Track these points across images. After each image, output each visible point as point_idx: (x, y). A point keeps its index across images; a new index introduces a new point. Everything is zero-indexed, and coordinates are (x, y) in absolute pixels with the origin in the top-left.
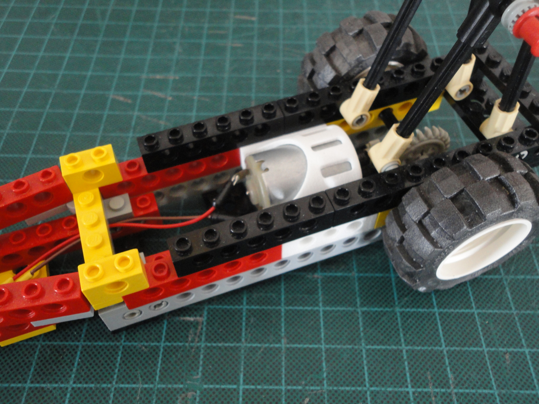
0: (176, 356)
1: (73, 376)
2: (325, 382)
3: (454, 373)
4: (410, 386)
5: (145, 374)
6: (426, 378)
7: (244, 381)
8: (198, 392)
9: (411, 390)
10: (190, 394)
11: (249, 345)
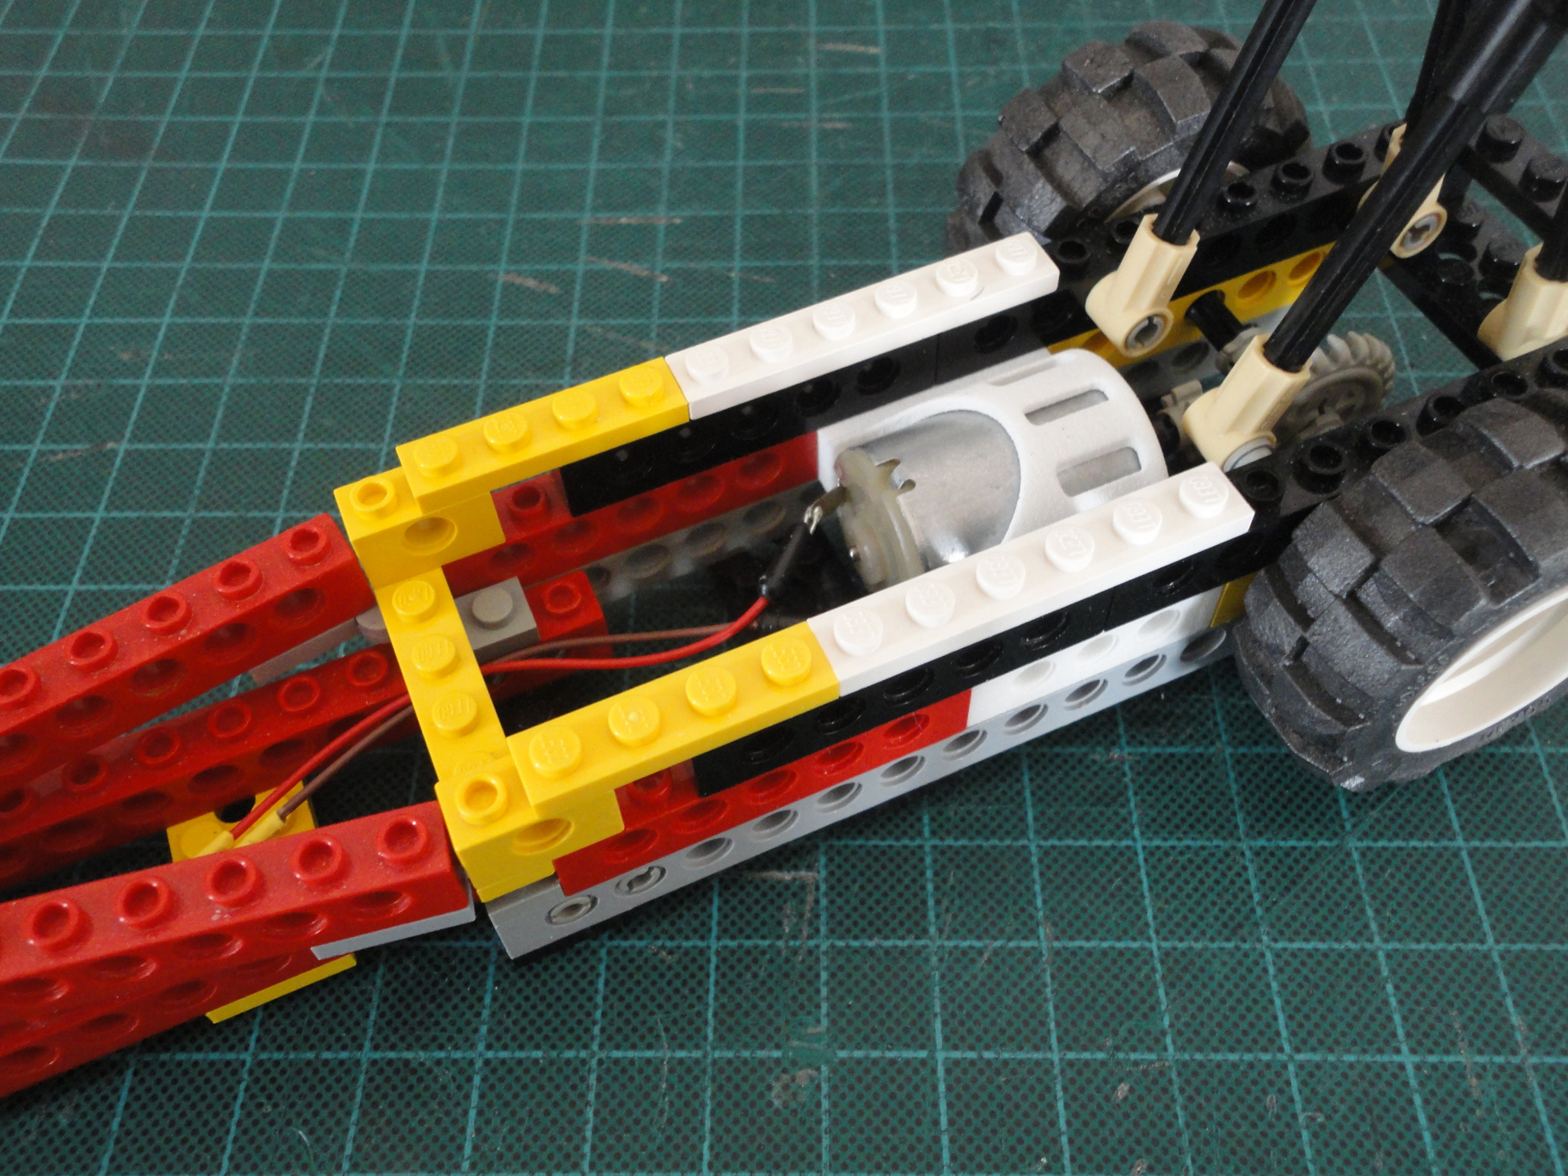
0: (755, 976)
1: (484, 1029)
2: (1168, 1040)
3: (1527, 1012)
4: (1405, 1049)
5: (675, 1022)
6: (1449, 1026)
7: (946, 1039)
8: (824, 1068)
9: (1408, 1059)
10: (803, 1075)
11: (950, 944)
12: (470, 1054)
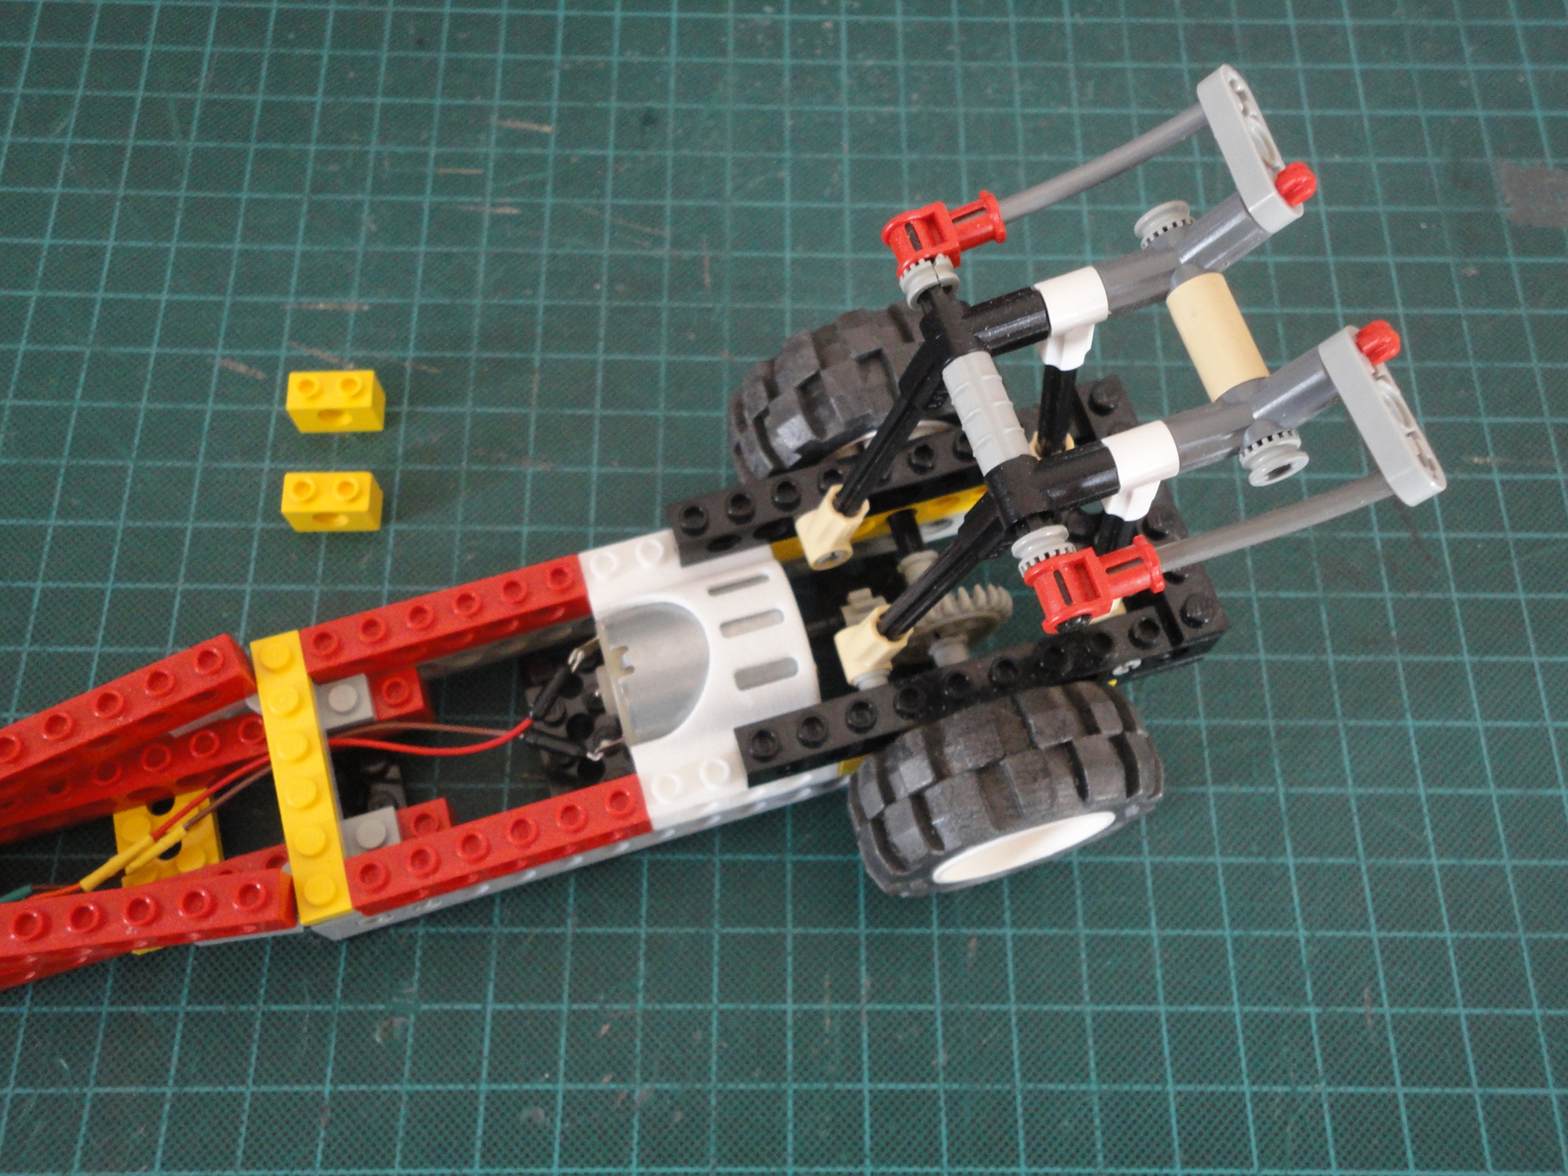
1: (185, 991)
2: (640, 996)
3: (872, 975)
4: (790, 1000)
5: (316, 985)
6: (821, 985)
7: (495, 996)
8: (412, 1017)
9: (790, 1007)
10: (398, 1021)
11: (506, 931)
12: (176, 1008)
